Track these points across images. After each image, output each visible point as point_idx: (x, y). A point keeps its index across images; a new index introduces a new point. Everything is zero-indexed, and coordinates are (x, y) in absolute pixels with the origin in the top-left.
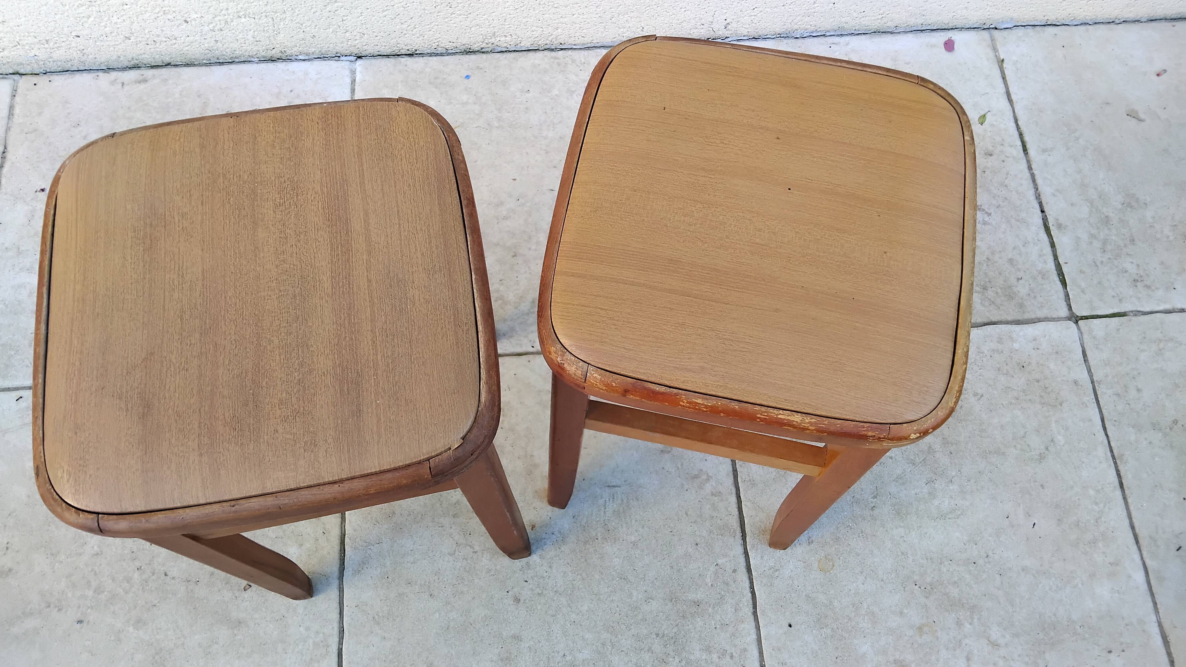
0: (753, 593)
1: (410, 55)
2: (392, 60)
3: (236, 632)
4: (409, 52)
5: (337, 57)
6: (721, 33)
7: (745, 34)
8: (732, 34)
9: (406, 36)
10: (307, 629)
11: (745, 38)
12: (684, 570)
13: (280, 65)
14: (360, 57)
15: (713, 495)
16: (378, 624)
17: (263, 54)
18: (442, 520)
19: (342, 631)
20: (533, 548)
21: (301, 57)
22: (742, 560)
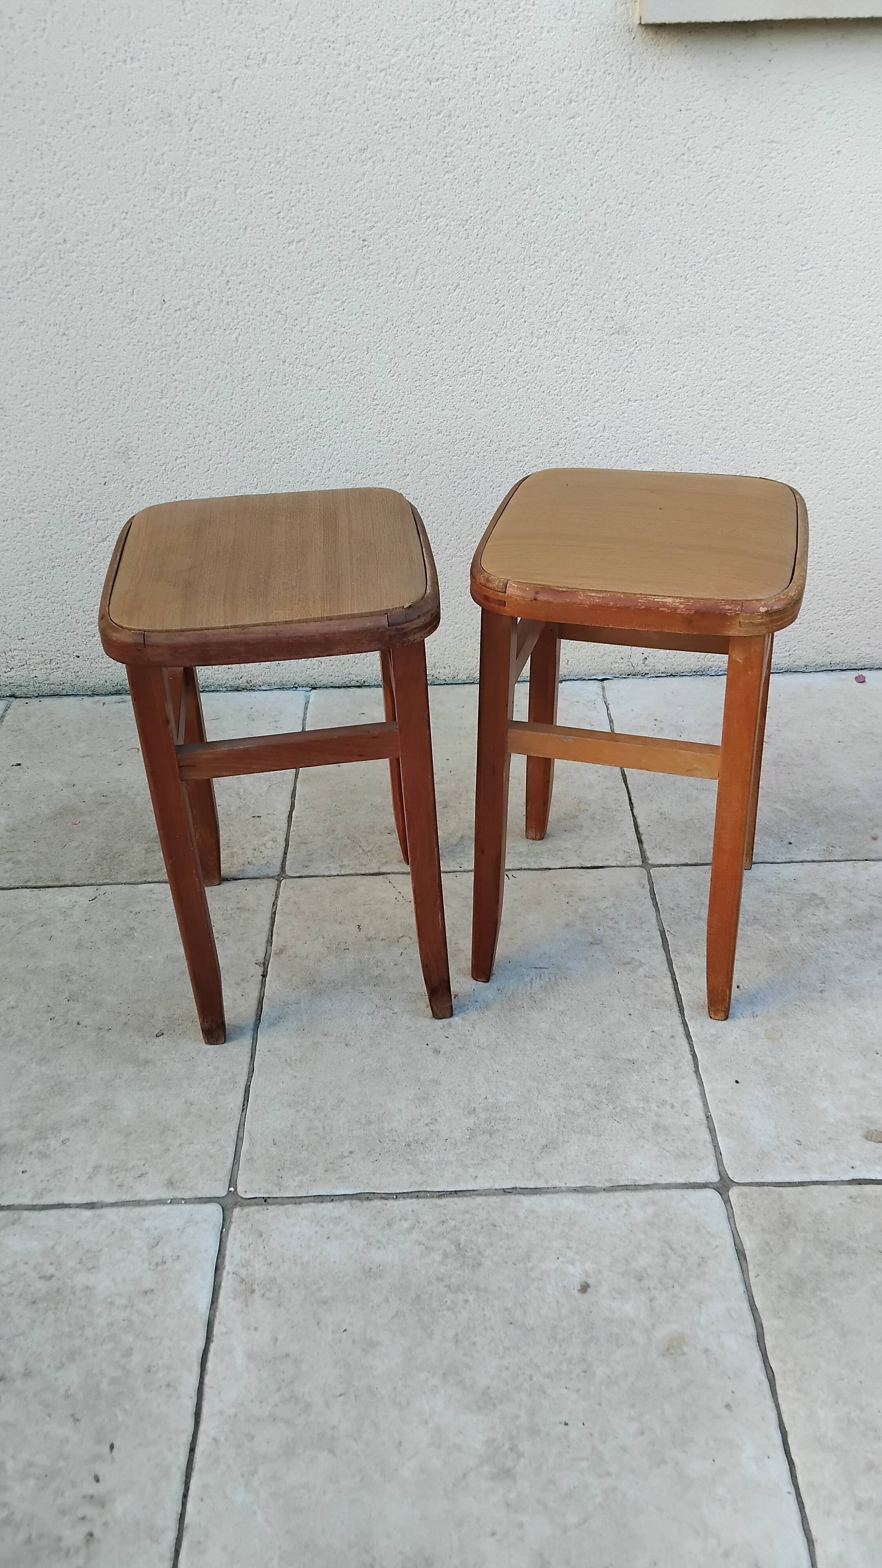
0: (694, 1056)
1: (359, 687)
2: (343, 690)
3: (141, 1069)
4: (358, 684)
5: (295, 687)
6: (640, 668)
7: (663, 670)
8: (650, 670)
9: (358, 665)
10: (217, 1068)
11: (663, 675)
12: (617, 1034)
13: (244, 694)
14: (315, 688)
15: (646, 977)
16: (290, 1065)
17: (231, 683)
18: (362, 988)
19: (251, 1071)
20: (455, 1012)
21: (263, 688)
22: (681, 1029)
